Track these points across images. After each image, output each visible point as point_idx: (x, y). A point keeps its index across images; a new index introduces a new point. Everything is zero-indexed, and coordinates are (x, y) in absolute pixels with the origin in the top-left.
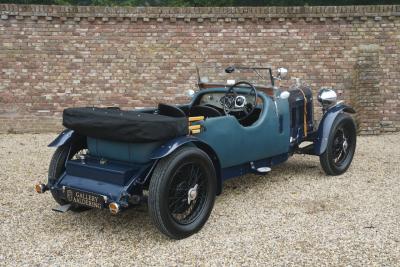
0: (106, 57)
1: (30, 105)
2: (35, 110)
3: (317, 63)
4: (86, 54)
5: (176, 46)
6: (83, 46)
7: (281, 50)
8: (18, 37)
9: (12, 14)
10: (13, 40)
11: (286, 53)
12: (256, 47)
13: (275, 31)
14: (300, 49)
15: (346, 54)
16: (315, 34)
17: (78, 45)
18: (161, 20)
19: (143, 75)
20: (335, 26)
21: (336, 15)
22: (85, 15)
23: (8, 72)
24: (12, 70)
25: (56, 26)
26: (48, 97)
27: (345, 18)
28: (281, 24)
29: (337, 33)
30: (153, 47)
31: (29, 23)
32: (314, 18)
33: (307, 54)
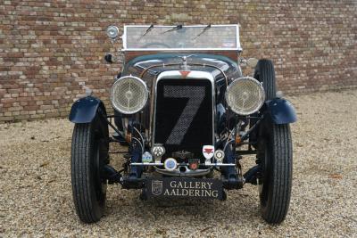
15: (160, 23)
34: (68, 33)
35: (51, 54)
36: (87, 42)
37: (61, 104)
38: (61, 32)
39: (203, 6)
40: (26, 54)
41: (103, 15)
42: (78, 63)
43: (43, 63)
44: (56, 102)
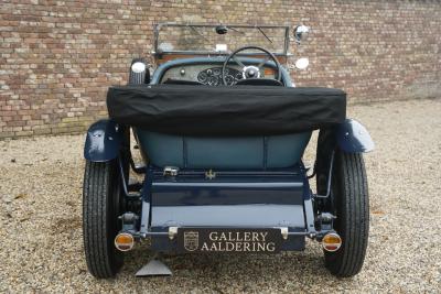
34: (60, 36)
35: (40, 60)
36: (83, 47)
37: (52, 119)
38: (52, 35)
39: (219, 8)
40: (9, 61)
41: (102, 16)
42: (73, 71)
43: (31, 71)
44: (46, 117)
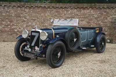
0: (34, 18)
1: (10, 33)
2: (11, 34)
3: (99, 21)
4: (28, 17)
5: (56, 15)
6: (27, 15)
7: (88, 17)
8: (7, 12)
9: (6, 5)
10: (6, 13)
11: (90, 18)
12: (80, 16)
13: (86, 11)
14: (94, 17)
15: (108, 18)
16: (99, 12)
17: (25, 15)
18: (51, 7)
19: (45, 24)
20: (105, 10)
21: (105, 7)
22: (28, 6)
23: (4, 23)
24: (5, 22)
25: (19, 9)
26: (16, 30)
27: (108, 7)
28: (88, 9)
29: (106, 12)
30: (48, 15)
31: (11, 8)
32: (98, 7)
33: (96, 18)
